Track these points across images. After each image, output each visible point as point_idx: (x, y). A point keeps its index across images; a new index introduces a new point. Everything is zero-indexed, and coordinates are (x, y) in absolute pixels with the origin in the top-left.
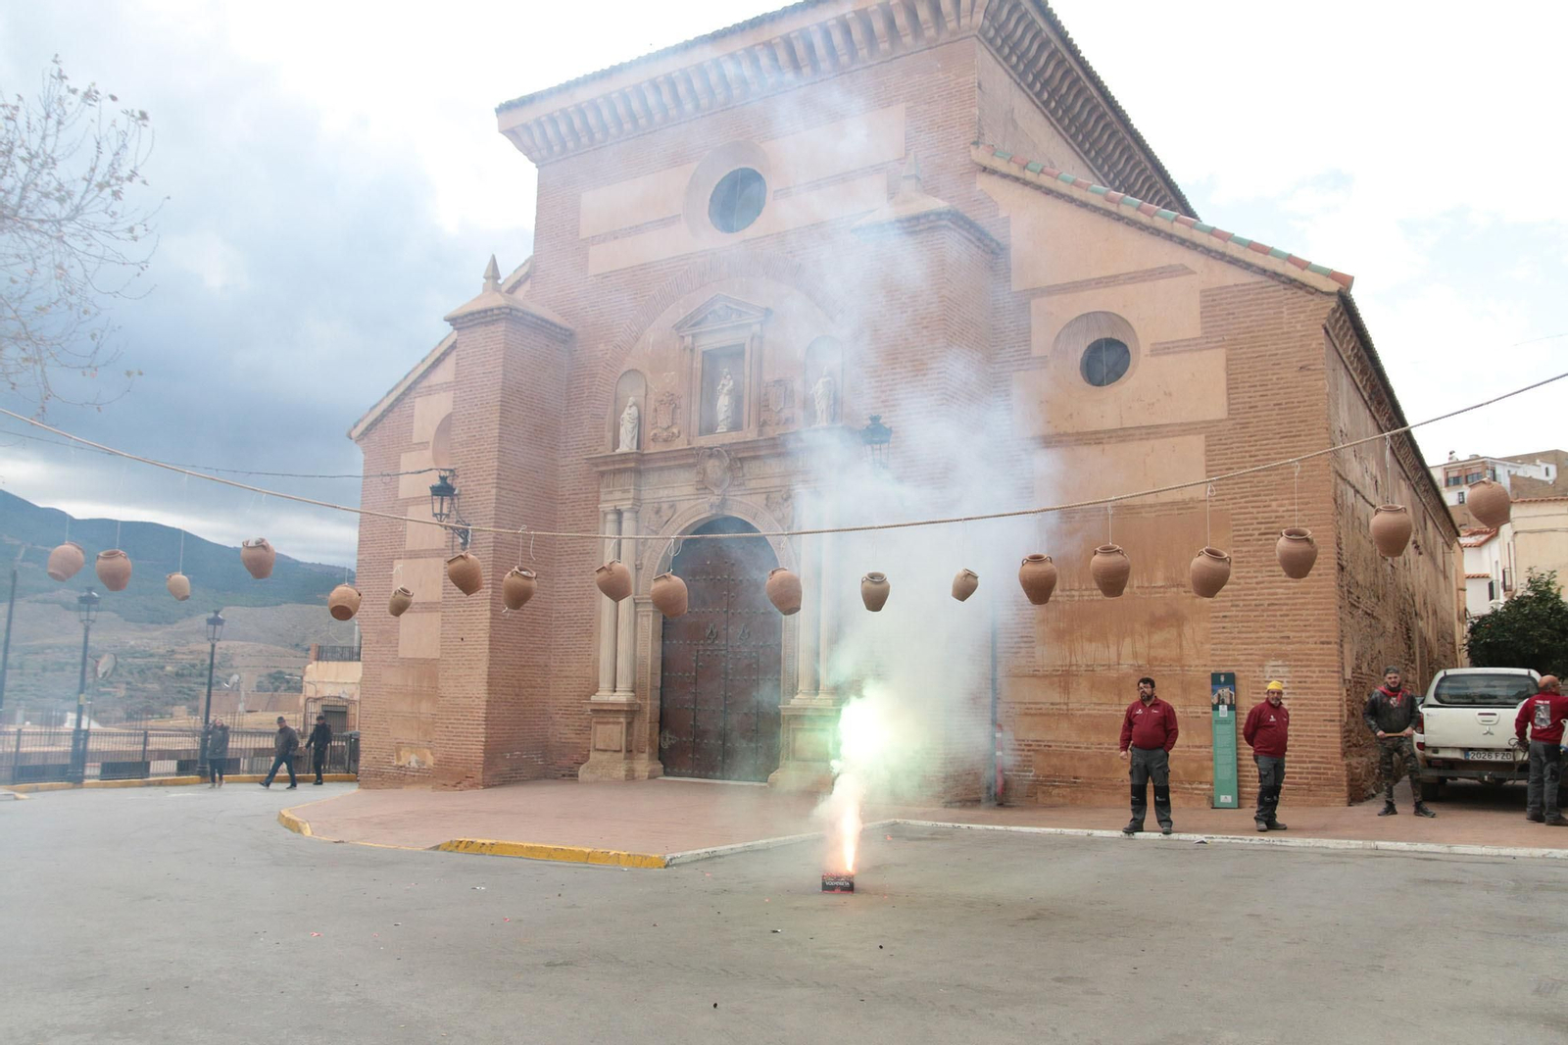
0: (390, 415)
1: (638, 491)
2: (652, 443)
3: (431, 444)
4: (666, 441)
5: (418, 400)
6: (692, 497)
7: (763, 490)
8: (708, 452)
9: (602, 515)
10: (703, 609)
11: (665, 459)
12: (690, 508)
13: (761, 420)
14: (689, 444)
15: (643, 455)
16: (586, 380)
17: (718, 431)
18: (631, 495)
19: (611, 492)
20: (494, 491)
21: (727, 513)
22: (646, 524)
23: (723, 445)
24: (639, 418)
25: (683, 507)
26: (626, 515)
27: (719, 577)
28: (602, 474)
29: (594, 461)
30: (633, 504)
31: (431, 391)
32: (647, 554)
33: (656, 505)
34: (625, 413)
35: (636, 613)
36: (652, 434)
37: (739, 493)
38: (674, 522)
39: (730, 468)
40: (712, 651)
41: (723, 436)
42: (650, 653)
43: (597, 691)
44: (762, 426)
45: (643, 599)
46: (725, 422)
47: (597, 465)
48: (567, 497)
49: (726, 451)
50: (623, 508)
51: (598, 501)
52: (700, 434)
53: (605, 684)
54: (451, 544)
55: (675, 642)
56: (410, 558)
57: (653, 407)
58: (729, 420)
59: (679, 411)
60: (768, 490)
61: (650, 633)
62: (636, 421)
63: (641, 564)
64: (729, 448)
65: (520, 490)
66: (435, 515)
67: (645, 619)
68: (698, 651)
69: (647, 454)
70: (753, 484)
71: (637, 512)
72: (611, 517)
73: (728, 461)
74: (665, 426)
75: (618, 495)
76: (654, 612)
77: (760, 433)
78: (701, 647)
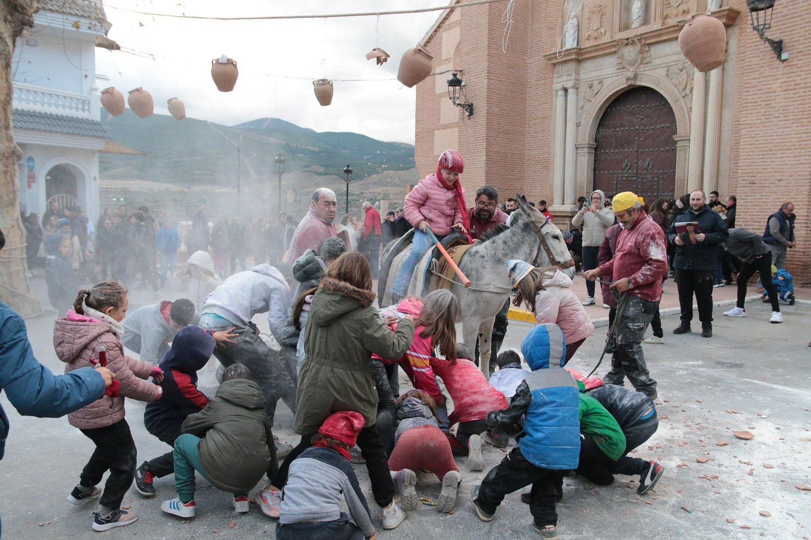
0: (429, 44)
1: (578, 74)
2: (587, 41)
3: (452, 59)
4: (596, 38)
5: (444, 33)
6: (614, 75)
7: (665, 65)
8: (626, 42)
9: (554, 92)
10: (621, 150)
11: (596, 50)
12: (612, 83)
13: (664, 14)
14: (612, 38)
15: (581, 49)
16: (544, 5)
17: (633, 27)
18: (573, 77)
19: (560, 77)
20: (486, 81)
21: (639, 83)
22: (583, 96)
23: (636, 36)
24: (578, 25)
25: (607, 82)
26: (570, 91)
27: (632, 128)
28: (554, 65)
29: (549, 57)
30: (574, 83)
31: (451, 27)
32: (584, 115)
33: (590, 83)
34: (569, 23)
35: (577, 154)
36: (587, 35)
37: (647, 69)
38: (601, 93)
39: (641, 52)
40: (627, 177)
41: (636, 28)
42: (585, 179)
43: (552, 204)
44: (665, 18)
45: (581, 145)
46: (638, 20)
47: (550, 59)
48: (533, 83)
49: (638, 40)
50: (568, 86)
51: (552, 84)
52: (620, 30)
53: (557, 199)
54: (461, 116)
55: (602, 172)
56: (443, 129)
57: (587, 16)
58: (641, 18)
59: (605, 17)
60: (668, 64)
61: (586, 167)
62: (576, 28)
63: (580, 122)
64: (641, 37)
65: (503, 80)
66: (451, 98)
67: (583, 157)
68: (617, 177)
69: (583, 49)
70: (657, 61)
71: (577, 89)
72: (561, 93)
73: (640, 47)
74: (596, 28)
75: (564, 78)
76: (588, 153)
77: (663, 24)
78: (620, 175)
